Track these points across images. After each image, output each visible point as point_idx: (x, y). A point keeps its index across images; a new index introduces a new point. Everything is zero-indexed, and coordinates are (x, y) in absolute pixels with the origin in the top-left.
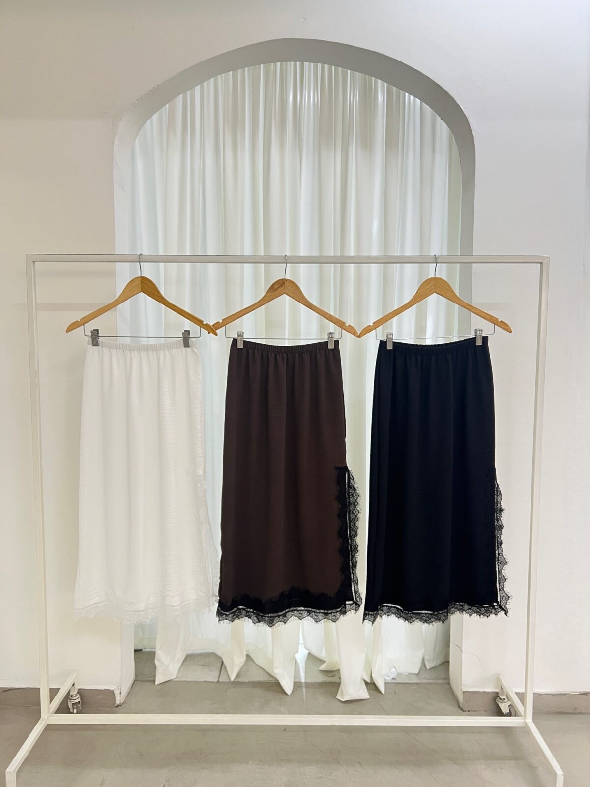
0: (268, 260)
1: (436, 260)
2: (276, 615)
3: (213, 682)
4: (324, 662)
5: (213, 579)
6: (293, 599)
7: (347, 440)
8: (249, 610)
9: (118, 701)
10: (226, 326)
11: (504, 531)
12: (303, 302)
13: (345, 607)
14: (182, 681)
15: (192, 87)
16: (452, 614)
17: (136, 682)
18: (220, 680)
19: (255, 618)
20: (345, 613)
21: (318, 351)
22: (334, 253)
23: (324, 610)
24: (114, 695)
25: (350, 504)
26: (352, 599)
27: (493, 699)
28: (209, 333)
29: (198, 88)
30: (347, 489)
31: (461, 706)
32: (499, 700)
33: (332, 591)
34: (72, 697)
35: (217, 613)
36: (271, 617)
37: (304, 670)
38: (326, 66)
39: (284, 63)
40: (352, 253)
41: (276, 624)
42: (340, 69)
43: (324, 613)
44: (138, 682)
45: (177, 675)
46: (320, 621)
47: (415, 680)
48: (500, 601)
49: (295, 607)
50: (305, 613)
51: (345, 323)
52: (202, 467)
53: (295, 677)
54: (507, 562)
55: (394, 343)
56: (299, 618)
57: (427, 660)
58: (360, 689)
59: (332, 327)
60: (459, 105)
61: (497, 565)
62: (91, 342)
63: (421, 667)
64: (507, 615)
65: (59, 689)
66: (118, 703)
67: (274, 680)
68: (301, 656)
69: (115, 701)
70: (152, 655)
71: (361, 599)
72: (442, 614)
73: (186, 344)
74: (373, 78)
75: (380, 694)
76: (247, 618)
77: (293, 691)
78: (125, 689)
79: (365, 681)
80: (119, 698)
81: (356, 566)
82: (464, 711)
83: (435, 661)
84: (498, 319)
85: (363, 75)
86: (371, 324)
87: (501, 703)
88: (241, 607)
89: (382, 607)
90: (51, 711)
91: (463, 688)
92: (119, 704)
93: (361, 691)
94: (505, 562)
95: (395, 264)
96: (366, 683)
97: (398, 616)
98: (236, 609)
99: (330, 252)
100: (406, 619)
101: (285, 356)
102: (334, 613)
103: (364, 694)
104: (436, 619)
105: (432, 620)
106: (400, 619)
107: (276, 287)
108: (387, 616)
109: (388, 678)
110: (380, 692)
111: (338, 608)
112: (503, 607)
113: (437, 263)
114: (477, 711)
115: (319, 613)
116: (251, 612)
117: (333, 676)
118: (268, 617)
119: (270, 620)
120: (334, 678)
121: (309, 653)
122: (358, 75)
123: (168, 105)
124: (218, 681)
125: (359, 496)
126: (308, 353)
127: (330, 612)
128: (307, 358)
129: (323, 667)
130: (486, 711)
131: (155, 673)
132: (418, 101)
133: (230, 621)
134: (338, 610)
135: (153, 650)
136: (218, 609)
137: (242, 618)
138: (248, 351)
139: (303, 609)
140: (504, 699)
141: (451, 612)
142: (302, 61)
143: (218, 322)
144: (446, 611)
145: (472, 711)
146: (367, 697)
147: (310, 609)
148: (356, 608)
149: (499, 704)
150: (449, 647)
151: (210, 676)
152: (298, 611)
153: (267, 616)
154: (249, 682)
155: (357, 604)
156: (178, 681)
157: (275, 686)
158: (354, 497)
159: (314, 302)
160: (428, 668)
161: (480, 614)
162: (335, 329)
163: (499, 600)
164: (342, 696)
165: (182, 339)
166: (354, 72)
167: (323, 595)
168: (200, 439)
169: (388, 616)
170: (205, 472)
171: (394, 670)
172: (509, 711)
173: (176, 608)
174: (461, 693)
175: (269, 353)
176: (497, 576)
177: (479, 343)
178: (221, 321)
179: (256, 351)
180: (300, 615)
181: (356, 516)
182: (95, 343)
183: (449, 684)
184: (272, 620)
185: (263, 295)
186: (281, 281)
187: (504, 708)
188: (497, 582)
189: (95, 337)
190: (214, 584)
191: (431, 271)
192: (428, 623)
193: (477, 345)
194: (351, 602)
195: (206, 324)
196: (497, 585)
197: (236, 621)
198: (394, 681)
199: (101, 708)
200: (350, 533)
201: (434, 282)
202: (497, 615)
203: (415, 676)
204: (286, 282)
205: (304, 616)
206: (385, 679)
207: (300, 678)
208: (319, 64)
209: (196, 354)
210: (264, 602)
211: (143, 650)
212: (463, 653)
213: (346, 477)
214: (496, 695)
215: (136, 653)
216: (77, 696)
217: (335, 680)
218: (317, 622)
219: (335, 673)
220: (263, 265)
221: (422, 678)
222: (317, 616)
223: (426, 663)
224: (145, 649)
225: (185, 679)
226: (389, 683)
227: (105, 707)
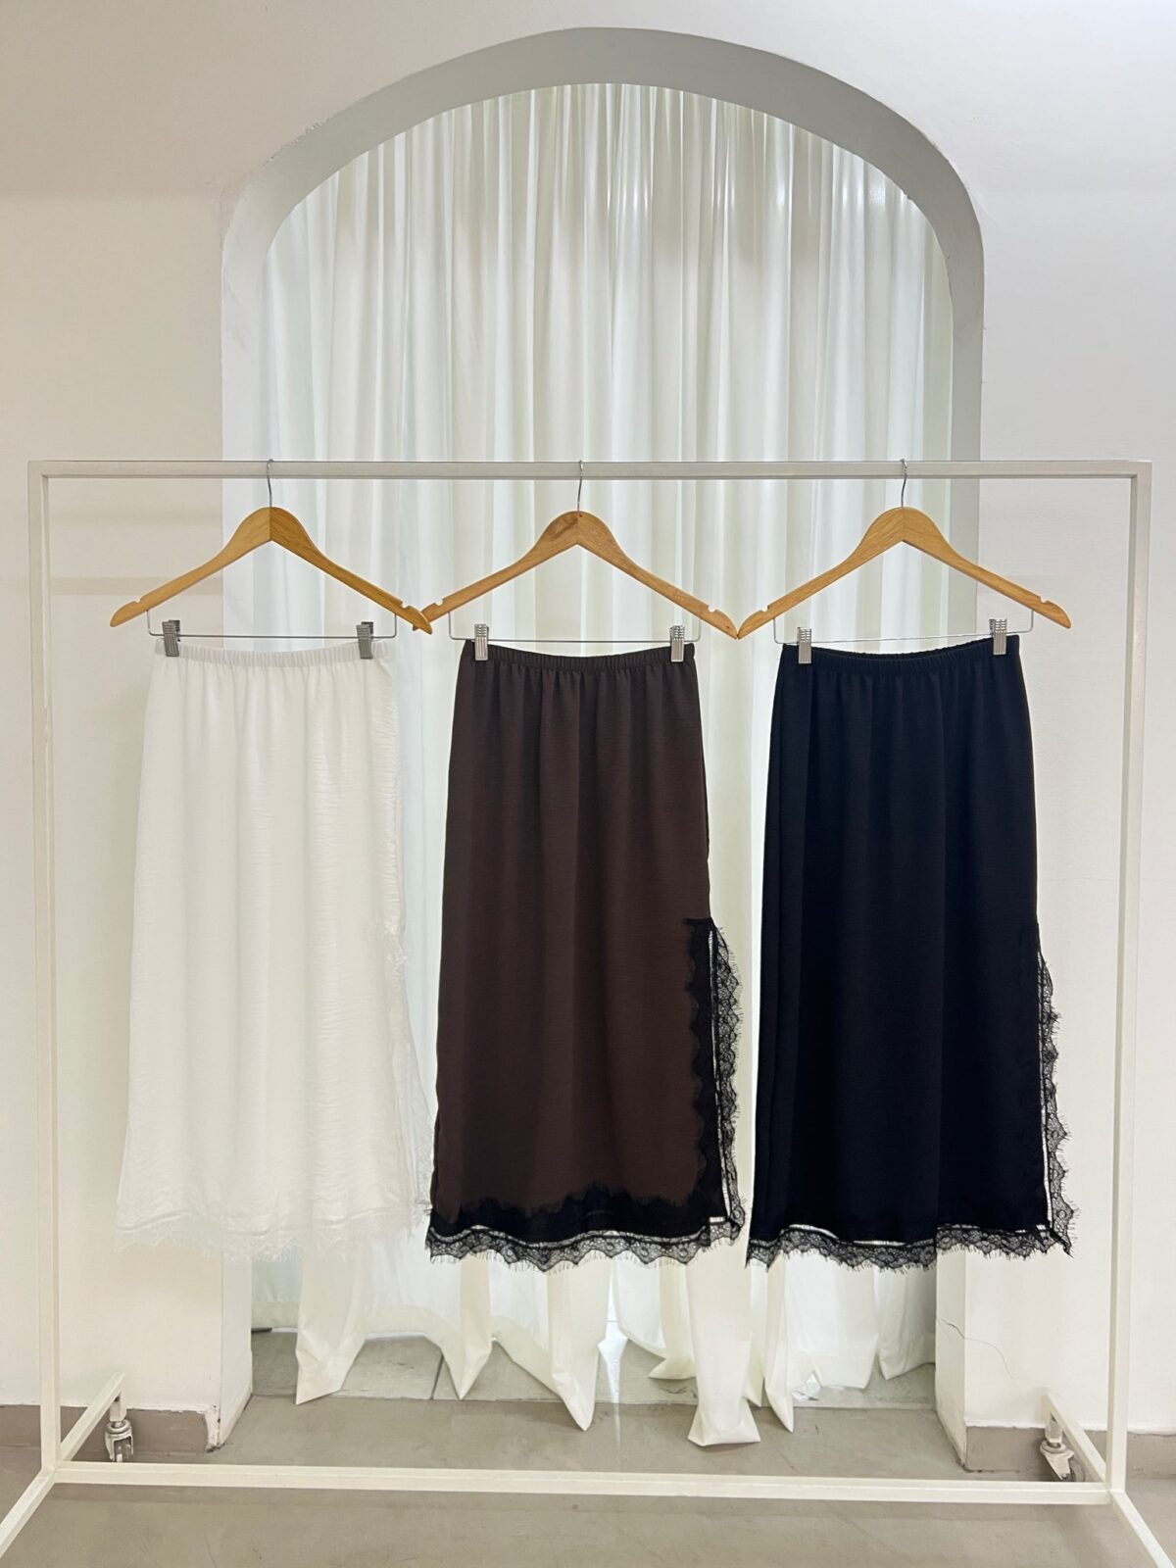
0: (544, 472)
1: (904, 472)
2: (556, 1244)
3: (421, 1400)
4: (662, 1359)
5: (417, 1166)
6: (594, 1213)
7: (712, 862)
8: (496, 1233)
9: (213, 1438)
10: (452, 612)
11: (1058, 1064)
12: (614, 560)
13: (708, 1231)
14: (353, 1398)
15: (388, 137)
16: (944, 1249)
17: (254, 1397)
18: (435, 1397)
19: (510, 1253)
20: (707, 1244)
21: (648, 667)
22: (683, 457)
23: (662, 1237)
24: (205, 1423)
25: (718, 1001)
26: (723, 1213)
27: (1034, 1446)
28: (415, 628)
29: (400, 139)
30: (712, 970)
31: (963, 1461)
32: (1048, 1448)
33: (678, 1191)
34: (113, 1426)
35: (428, 1239)
36: (545, 1248)
37: (618, 1378)
38: (667, 91)
39: (579, 86)
40: (721, 457)
41: (557, 1266)
42: (695, 96)
43: (663, 1245)
44: (259, 1398)
45: (343, 1385)
46: (652, 1260)
47: (859, 1402)
48: (1054, 1220)
49: (598, 1230)
50: (619, 1243)
51: (708, 606)
52: (396, 918)
53: (598, 1392)
54: (1065, 1134)
55: (814, 649)
56: (607, 1255)
57: (887, 1359)
58: (740, 1421)
59: (679, 615)
60: (947, 161)
61: (1044, 1139)
62: (163, 650)
63: (872, 1373)
64: (1068, 1253)
65: (86, 1408)
66: (213, 1441)
67: (554, 1397)
68: (612, 1346)
69: (207, 1443)
70: (291, 1339)
71: (743, 1213)
72: (923, 1247)
73: (366, 653)
74: (765, 115)
75: (782, 1432)
76: (493, 1251)
77: (593, 1422)
78: (230, 1413)
79: (749, 1401)
80: (216, 1431)
81: (731, 1140)
82: (968, 1470)
83: (902, 1364)
84: (1039, 598)
85: (743, 108)
86: (765, 609)
87: (1052, 1453)
88: (478, 1227)
89: (788, 1232)
90: (65, 1455)
91: (966, 1419)
92: (215, 1444)
93: (743, 1423)
94: (1061, 1133)
95: (814, 481)
96: (753, 1407)
97: (826, 1252)
98: (469, 1232)
99: (676, 452)
100: (842, 1259)
101: (578, 677)
102: (683, 1243)
103: (748, 1430)
104: (909, 1260)
105: (901, 1261)
106: (828, 1258)
107: (559, 528)
108: (799, 1252)
109: (799, 1398)
110: (784, 1428)
111: (692, 1233)
112: (1060, 1234)
113: (905, 477)
114: (998, 1471)
115: (650, 1243)
116: (502, 1239)
117: (680, 1391)
118: (538, 1249)
119: (543, 1256)
121: (629, 1341)
122: (734, 110)
123: (338, 173)
124: (432, 1399)
125: (737, 983)
126: (628, 671)
127: (674, 1240)
128: (624, 682)
129: (659, 1371)
130: (1018, 1472)
131: (296, 1380)
132: (859, 162)
133: (456, 1256)
134: (693, 1237)
135: (294, 1330)
136: (429, 1231)
137: (481, 1251)
138: (497, 668)
139: (615, 1233)
140: (1059, 1445)
141: (944, 1246)
142: (618, 82)
143: (434, 604)
144: (931, 1241)
145: (987, 1471)
146: (758, 1438)
147: (632, 1235)
148: (732, 1232)
149: (1047, 1455)
150: (933, 1331)
151: (416, 1387)
152: (605, 1238)
153: (536, 1248)
154: (497, 1401)
155: (733, 1224)
156: (346, 1398)
157: (556, 1411)
158: (726, 986)
159: (641, 561)
161: (1008, 1250)
162: (684, 617)
163: (1050, 1218)
164: (701, 1435)
165: (357, 640)
166: (725, 103)
167: (658, 1202)
168: (393, 856)
169: (803, 1251)
170: (403, 929)
171: (814, 1379)
172: (1069, 1472)
173: (335, 1227)
174: (964, 1431)
175: (544, 671)
176: (1046, 1165)
177: (1000, 649)
178: (439, 603)
179: (515, 667)
180: (610, 1248)
181: (732, 1030)
182: (171, 649)
183: (935, 1411)
184: (546, 1256)
185: (534, 544)
186: (569, 517)
187: (1059, 1463)
188: (1046, 1178)
189: (171, 637)
190: (421, 1176)
191: (892, 495)
192: (893, 1268)
193: (995, 653)
194: (721, 1219)
195: (409, 608)
196: (1046, 1183)
197: (469, 1256)
198: (813, 1404)
199: (176, 1453)
200: (718, 1065)
201: (901, 517)
202: (1046, 1252)
203: (860, 1394)
204: (579, 519)
205: (618, 1248)
206: (794, 1400)
207: (608, 1392)
208: (651, 88)
209: (386, 673)
210: (529, 1215)
211: (274, 1330)
212: (966, 1341)
213: (711, 942)
214: (1039, 1437)
215: (255, 1335)
216: (124, 1424)
217: (684, 1398)
218: (646, 1263)
219: (685, 1384)
220: (532, 482)
221: (876, 1398)
222: (647, 1250)
223: (884, 1365)
224: (276, 1327)
225: (359, 1394)
226: (802, 1408)
227: (185, 1451)
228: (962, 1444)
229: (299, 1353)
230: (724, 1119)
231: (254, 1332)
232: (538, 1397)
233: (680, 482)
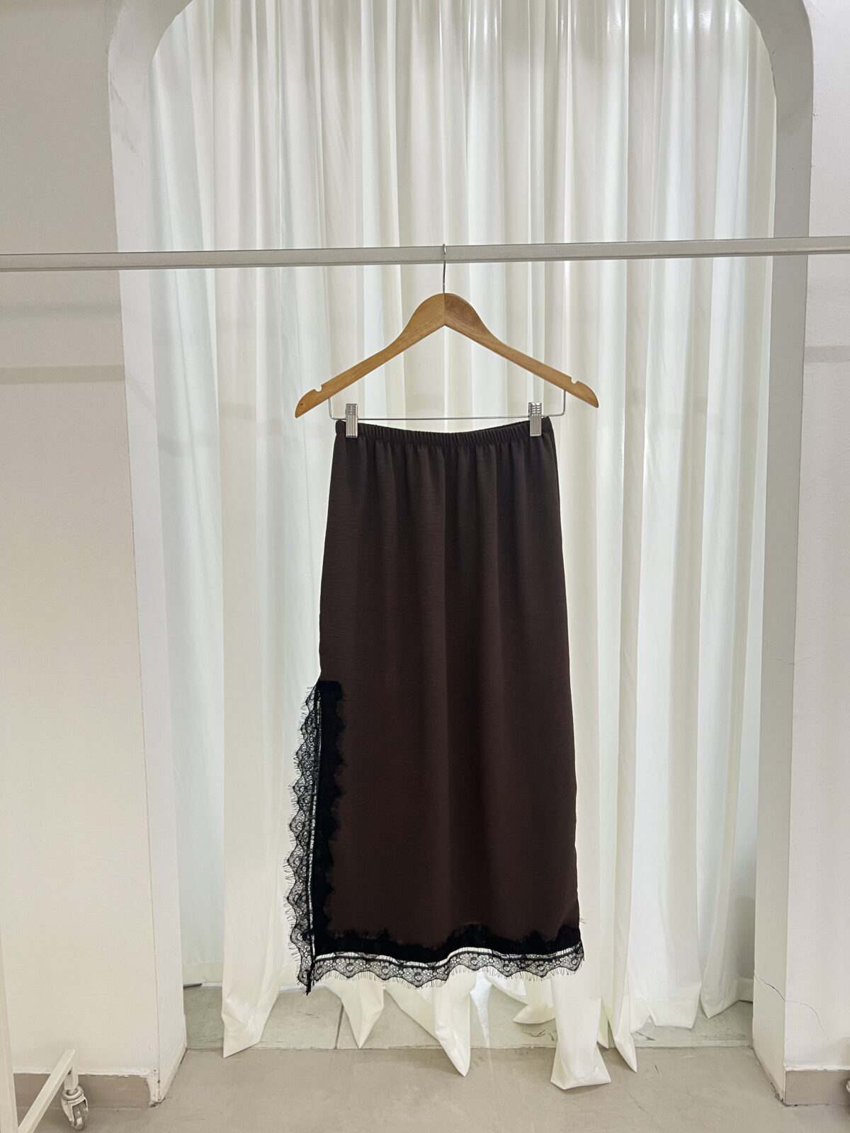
3: (327, 1050)
4: (525, 1005)
9: (154, 1096)
14: (271, 1049)
17: (188, 1051)
18: (338, 1048)
24: (147, 1085)
27: (841, 1084)
31: (782, 1097)
34: (68, 1093)
44: (193, 1052)
45: (261, 1038)
47: (688, 1042)
53: (473, 1038)
57: (707, 1001)
58: (595, 1068)
63: (697, 1014)
65: (47, 1076)
66: (154, 1099)
67: (436, 1043)
69: (149, 1097)
70: (217, 992)
75: (628, 1072)
77: (471, 1068)
78: (167, 1074)
79: (599, 1045)
80: (157, 1090)
82: (787, 1106)
83: (722, 1002)
91: (786, 1065)
92: (157, 1100)
93: (597, 1069)
96: (602, 1049)
103: (600, 1073)
109: (640, 1039)
110: (631, 1069)
114: (812, 1105)
117: (540, 1035)
120: (542, 1037)
121: (493, 986)
124: (336, 1048)
129: (522, 1016)
130: (827, 1105)
131: (223, 1034)
135: (220, 985)
145: (801, 1105)
146: (608, 1080)
151: (322, 1036)
154: (390, 1049)
156: (264, 1050)
157: (437, 1058)
160: (709, 1017)
164: (562, 1078)
171: (649, 1021)
174: (783, 1075)
183: (752, 1049)
198: (651, 1044)
199: (125, 1109)
203: (689, 1033)
206: (635, 1040)
211: (204, 985)
212: (786, 1003)
214: (846, 1077)
215: (188, 991)
216: (77, 1090)
217: (543, 1041)
219: (544, 1027)
220: (398, 267)
221: (702, 1036)
223: (705, 1006)
224: (206, 982)
225: (276, 1045)
226: (642, 1048)
227: (132, 1107)
228: (781, 1084)
229: (224, 1016)
231: (185, 987)
232: (423, 1043)
233: (530, 263)
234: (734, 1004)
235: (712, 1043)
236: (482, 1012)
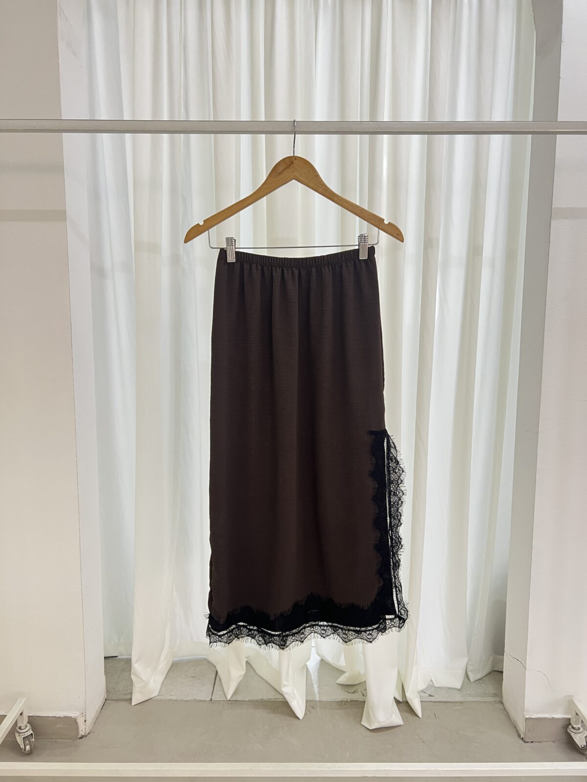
0: (272, 128)
2: (289, 632)
3: (205, 701)
6: (312, 611)
8: (251, 627)
9: (82, 731)
10: (210, 230)
12: (320, 190)
13: (384, 623)
14: (165, 700)
17: (107, 701)
18: (213, 699)
19: (261, 639)
20: (383, 630)
21: (344, 264)
23: (355, 627)
24: (77, 723)
25: (391, 482)
26: (393, 613)
27: (564, 728)
30: (386, 462)
31: (522, 736)
32: (572, 730)
33: (366, 599)
34: (20, 729)
35: (207, 631)
36: (283, 636)
43: (356, 631)
44: (110, 702)
45: (159, 693)
46: (350, 641)
47: (458, 698)
49: (315, 622)
50: (329, 629)
51: (383, 220)
53: (307, 693)
56: (321, 636)
57: (471, 671)
58: (392, 715)
59: (365, 227)
63: (464, 679)
65: (6, 716)
66: (82, 733)
67: (282, 697)
68: (313, 663)
69: (78, 732)
70: (128, 662)
71: (406, 611)
75: (415, 718)
76: (249, 638)
77: (305, 714)
78: (91, 715)
79: (396, 700)
80: (84, 727)
81: (399, 566)
82: (526, 742)
83: (481, 673)
87: (575, 733)
88: (241, 623)
91: (525, 714)
92: (84, 734)
93: (394, 715)
96: (397, 702)
98: (233, 627)
101: (296, 272)
102: (370, 630)
103: (395, 718)
107: (282, 168)
109: (424, 696)
110: (417, 716)
111: (374, 625)
114: (543, 740)
115: (349, 630)
116: (255, 630)
117: (354, 692)
118: (279, 636)
119: (282, 640)
120: (356, 694)
121: (322, 660)
124: (211, 700)
125: (403, 471)
126: (330, 267)
127: (363, 629)
128: (328, 273)
129: (342, 679)
130: (554, 742)
131: (132, 690)
133: (225, 643)
134: (375, 627)
135: (130, 657)
136: (208, 628)
137: (242, 637)
138: (242, 267)
139: (325, 623)
140: (579, 729)
143: (198, 224)
145: (535, 742)
146: (402, 723)
147: (337, 625)
148: (399, 623)
149: (572, 734)
151: (203, 693)
152: (320, 626)
153: (277, 635)
154: (249, 701)
155: (400, 618)
156: (161, 700)
157: (283, 707)
158: (396, 473)
160: (472, 682)
164: (369, 721)
167: (351, 606)
171: (431, 683)
174: (524, 720)
175: (274, 269)
178: (202, 223)
179: (254, 266)
180: (323, 632)
181: (400, 499)
183: (502, 703)
184: (284, 640)
185: (265, 179)
186: (287, 161)
187: (579, 739)
194: (393, 616)
197: (235, 642)
198: (432, 699)
199: (61, 740)
200: (391, 522)
203: (458, 692)
204: (295, 162)
205: (328, 633)
206: (420, 696)
207: (313, 695)
210: (272, 618)
211: (119, 657)
212: (527, 670)
213: (385, 445)
214: (567, 723)
215: (107, 660)
216: (26, 726)
217: (357, 697)
218: (346, 642)
219: (357, 687)
220: (264, 136)
221: (467, 694)
222: (346, 635)
223: (470, 674)
224: (121, 655)
225: (169, 697)
226: (425, 702)
227: (66, 739)
228: (522, 727)
229: (132, 676)
230: (394, 555)
231: (106, 658)
232: (273, 697)
234: (490, 673)
235: (475, 699)
236: (314, 676)
